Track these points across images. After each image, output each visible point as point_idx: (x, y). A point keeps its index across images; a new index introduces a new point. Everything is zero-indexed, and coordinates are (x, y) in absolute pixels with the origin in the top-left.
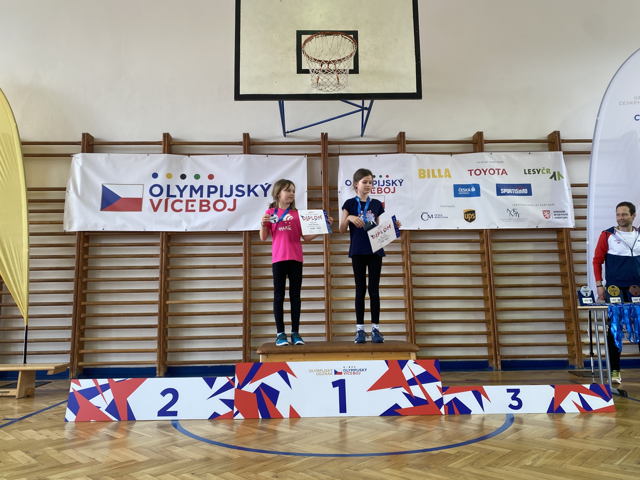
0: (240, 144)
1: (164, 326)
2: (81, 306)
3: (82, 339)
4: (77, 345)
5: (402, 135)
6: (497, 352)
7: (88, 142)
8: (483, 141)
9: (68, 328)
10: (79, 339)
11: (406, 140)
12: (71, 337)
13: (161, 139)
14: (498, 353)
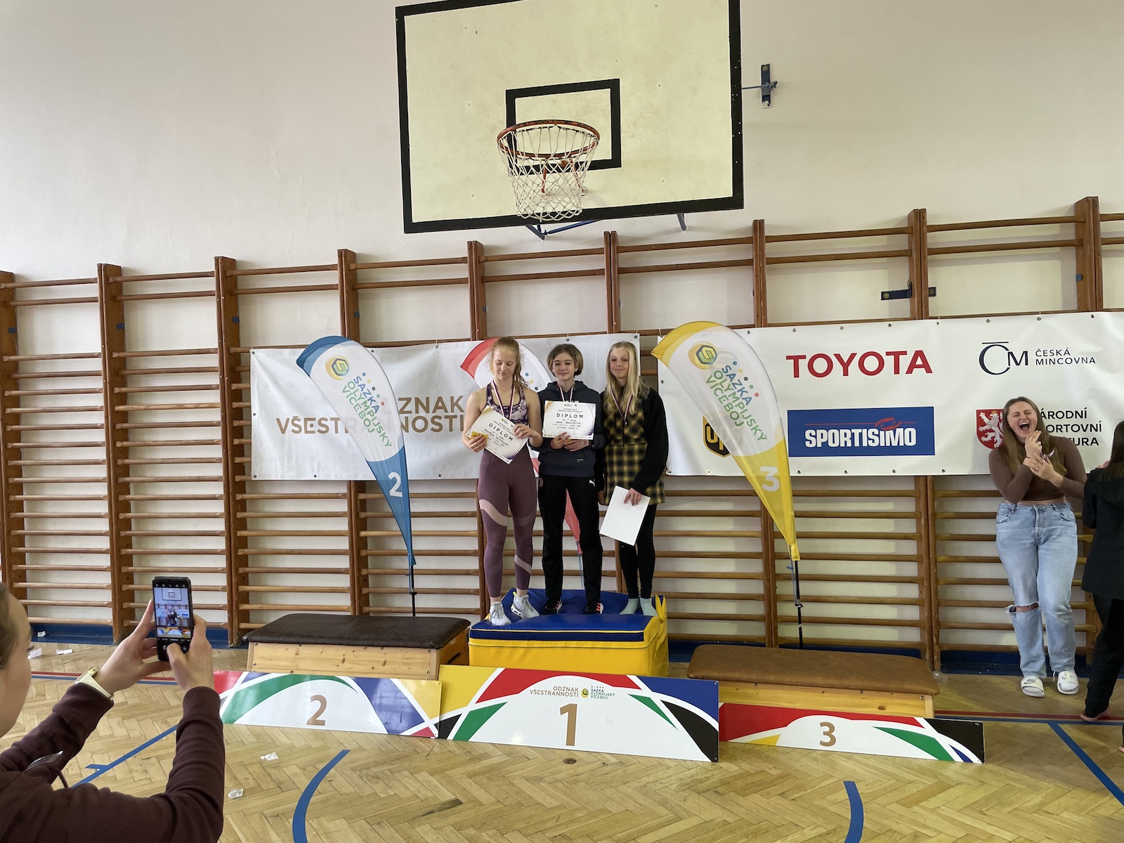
0: (463, 260)
1: (359, 571)
2: (238, 537)
3: (243, 588)
4: (235, 598)
5: (759, 225)
6: (934, 638)
7: (224, 272)
8: (925, 229)
9: (221, 571)
10: (237, 589)
11: (767, 233)
12: (226, 584)
13: (335, 261)
14: (935, 640)
